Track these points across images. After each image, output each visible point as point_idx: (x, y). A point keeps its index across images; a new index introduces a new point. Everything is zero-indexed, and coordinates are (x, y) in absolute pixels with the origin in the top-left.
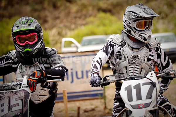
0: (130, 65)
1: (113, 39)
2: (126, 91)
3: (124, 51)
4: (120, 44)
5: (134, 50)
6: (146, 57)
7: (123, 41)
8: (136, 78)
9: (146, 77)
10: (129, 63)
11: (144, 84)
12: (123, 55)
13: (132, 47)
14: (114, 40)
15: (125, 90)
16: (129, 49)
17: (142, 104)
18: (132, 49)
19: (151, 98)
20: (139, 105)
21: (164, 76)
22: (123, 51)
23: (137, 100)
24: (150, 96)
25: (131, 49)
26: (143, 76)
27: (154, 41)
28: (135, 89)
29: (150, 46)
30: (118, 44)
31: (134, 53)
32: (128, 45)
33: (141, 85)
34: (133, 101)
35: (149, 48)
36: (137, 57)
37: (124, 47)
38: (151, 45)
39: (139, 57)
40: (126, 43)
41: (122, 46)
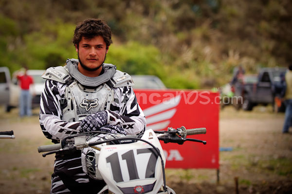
0: (80, 117)
1: (51, 74)
2: (109, 164)
3: (71, 92)
4: (64, 82)
5: (87, 90)
6: (109, 102)
7: (68, 76)
8: (122, 141)
9: (142, 139)
10: (78, 113)
11: (140, 151)
12: (69, 99)
13: (83, 86)
14: (53, 75)
15: (107, 162)
16: (78, 88)
17: (141, 186)
18: (84, 89)
19: (153, 176)
20: (136, 187)
21: (169, 137)
22: (69, 92)
23: (130, 180)
24: (152, 173)
25: (82, 88)
26: (137, 138)
27: (121, 76)
28: (125, 161)
29: (115, 83)
30: (61, 82)
31: (87, 95)
32: (78, 83)
33: (135, 152)
34: (123, 181)
35: (114, 88)
36: (93, 102)
37: (70, 85)
38: (117, 83)
39: (96, 102)
40: (74, 79)
41: (67, 83)
